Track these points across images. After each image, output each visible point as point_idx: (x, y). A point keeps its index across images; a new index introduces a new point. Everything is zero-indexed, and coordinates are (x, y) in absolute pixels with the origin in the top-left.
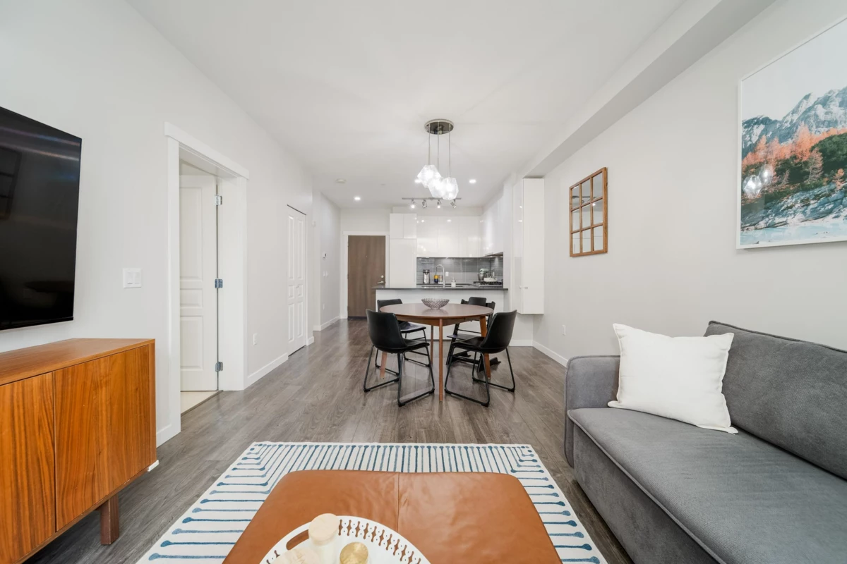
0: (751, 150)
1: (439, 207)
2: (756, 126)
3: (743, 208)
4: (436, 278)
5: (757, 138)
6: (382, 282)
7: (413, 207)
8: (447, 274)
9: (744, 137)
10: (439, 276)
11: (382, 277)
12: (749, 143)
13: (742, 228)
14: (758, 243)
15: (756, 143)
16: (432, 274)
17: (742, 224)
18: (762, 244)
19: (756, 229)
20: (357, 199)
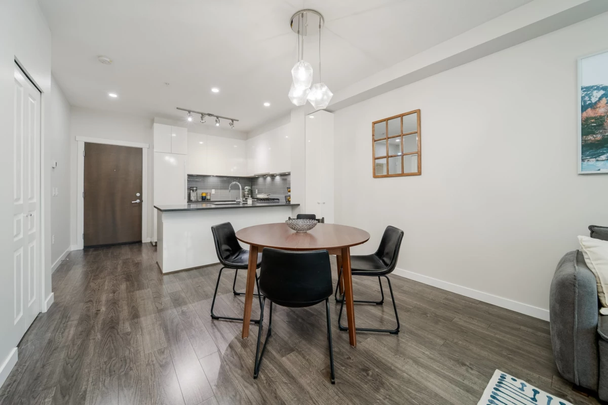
0: (591, 107)
1: (218, 125)
2: (596, 91)
3: (583, 146)
4: (204, 195)
5: (597, 99)
6: (138, 201)
7: (190, 119)
8: (213, 191)
9: (583, 98)
10: (207, 193)
11: (138, 194)
12: (589, 102)
13: (582, 159)
14: (599, 170)
15: (596, 103)
16: (200, 192)
17: (582, 157)
18: (602, 171)
19: (597, 160)
20: (113, 95)
